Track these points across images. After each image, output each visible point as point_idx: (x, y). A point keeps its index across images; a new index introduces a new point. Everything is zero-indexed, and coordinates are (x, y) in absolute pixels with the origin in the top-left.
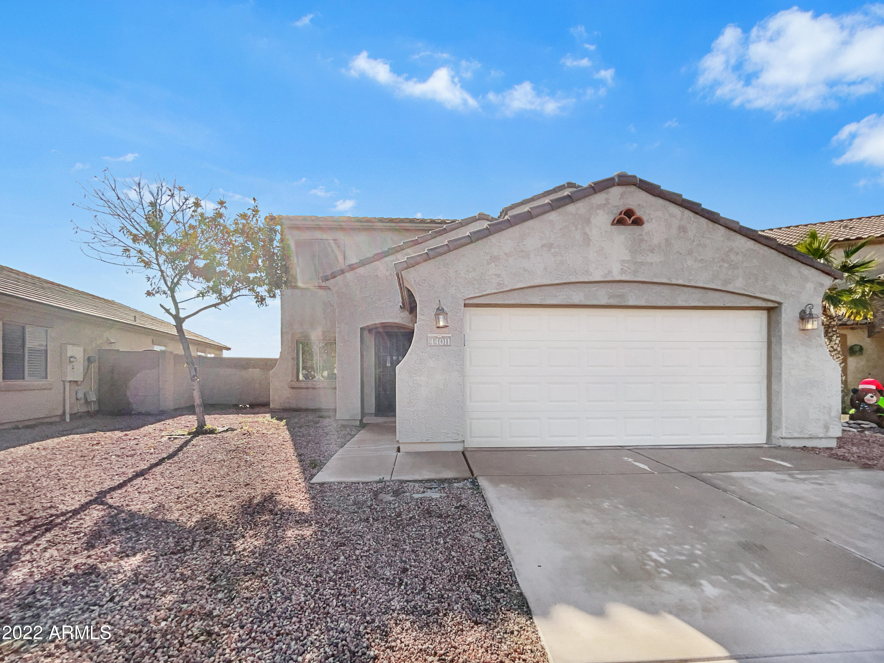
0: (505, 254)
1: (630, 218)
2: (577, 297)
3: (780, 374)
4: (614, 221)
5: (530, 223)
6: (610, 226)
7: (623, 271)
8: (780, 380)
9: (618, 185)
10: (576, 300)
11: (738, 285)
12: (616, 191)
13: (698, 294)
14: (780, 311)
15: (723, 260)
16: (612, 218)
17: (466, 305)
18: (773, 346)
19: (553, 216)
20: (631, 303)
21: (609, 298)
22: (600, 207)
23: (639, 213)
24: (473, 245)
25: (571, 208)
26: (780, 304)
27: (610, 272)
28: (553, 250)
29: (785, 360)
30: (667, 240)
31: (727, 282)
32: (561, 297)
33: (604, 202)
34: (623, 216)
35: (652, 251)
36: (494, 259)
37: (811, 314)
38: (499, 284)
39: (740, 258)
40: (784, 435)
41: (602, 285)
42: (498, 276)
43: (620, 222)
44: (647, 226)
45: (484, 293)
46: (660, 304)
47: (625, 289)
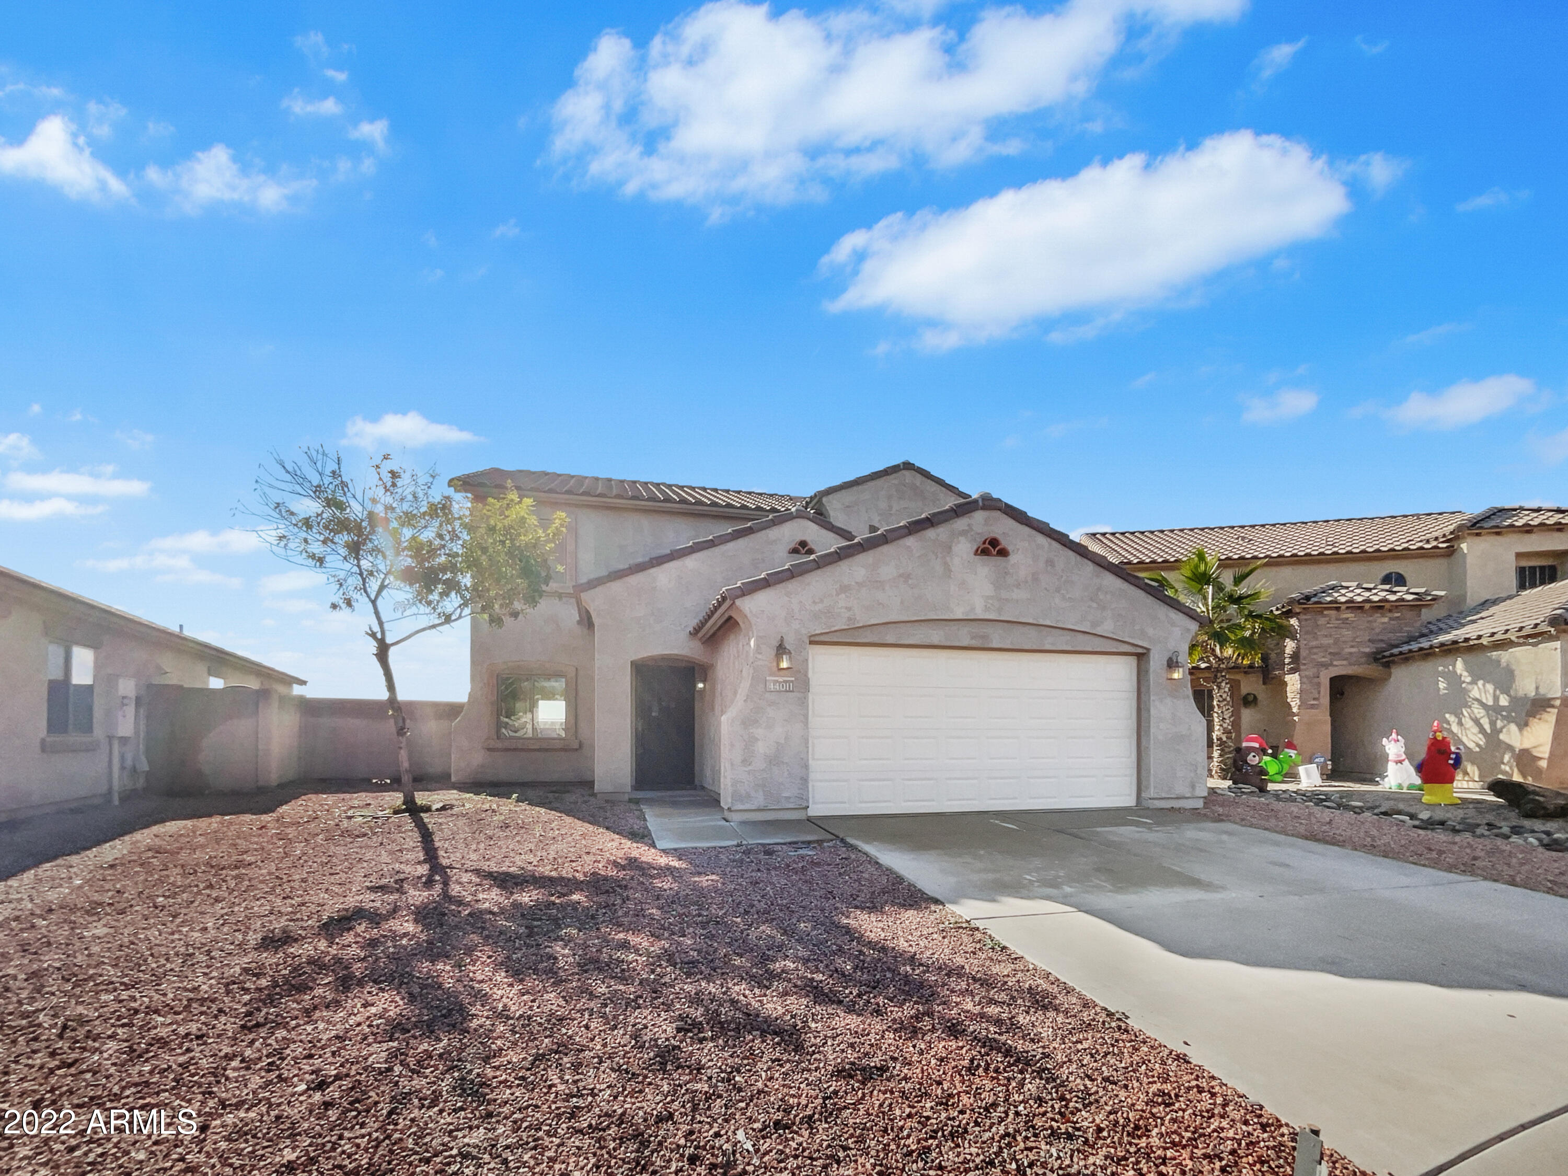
0: (857, 583)
1: (994, 548)
2: (936, 636)
3: (1149, 727)
4: (977, 550)
5: (885, 549)
6: (972, 555)
7: (987, 609)
8: (1149, 736)
9: (982, 509)
10: (936, 641)
11: (1106, 628)
12: (979, 516)
13: (1068, 636)
14: (1149, 657)
15: (1092, 600)
16: (975, 548)
17: (811, 643)
18: (1142, 696)
19: (910, 541)
20: (995, 645)
21: (972, 638)
22: (963, 533)
23: (1004, 543)
24: (819, 572)
25: (931, 533)
26: (1148, 650)
27: (973, 609)
28: (910, 582)
29: (1152, 712)
30: (1033, 574)
31: (1095, 624)
32: (919, 635)
33: (966, 528)
34: (987, 545)
35: (1018, 586)
36: (844, 589)
37: (1177, 662)
38: (849, 619)
39: (1109, 597)
40: (1152, 796)
41: (963, 623)
42: (849, 609)
43: (983, 552)
44: (1013, 558)
45: (833, 629)
46: (1026, 647)
47: (988, 629)
